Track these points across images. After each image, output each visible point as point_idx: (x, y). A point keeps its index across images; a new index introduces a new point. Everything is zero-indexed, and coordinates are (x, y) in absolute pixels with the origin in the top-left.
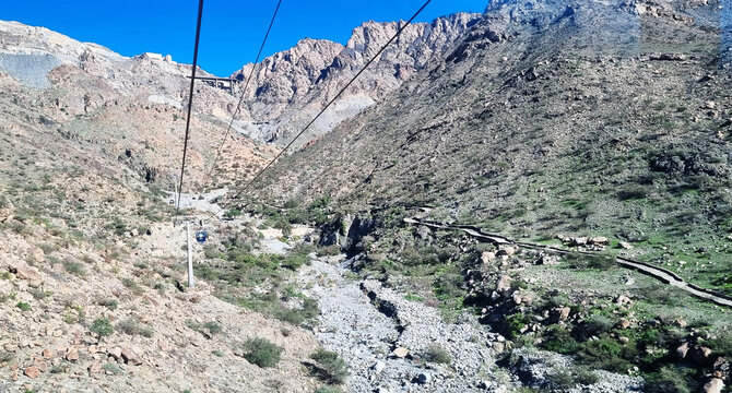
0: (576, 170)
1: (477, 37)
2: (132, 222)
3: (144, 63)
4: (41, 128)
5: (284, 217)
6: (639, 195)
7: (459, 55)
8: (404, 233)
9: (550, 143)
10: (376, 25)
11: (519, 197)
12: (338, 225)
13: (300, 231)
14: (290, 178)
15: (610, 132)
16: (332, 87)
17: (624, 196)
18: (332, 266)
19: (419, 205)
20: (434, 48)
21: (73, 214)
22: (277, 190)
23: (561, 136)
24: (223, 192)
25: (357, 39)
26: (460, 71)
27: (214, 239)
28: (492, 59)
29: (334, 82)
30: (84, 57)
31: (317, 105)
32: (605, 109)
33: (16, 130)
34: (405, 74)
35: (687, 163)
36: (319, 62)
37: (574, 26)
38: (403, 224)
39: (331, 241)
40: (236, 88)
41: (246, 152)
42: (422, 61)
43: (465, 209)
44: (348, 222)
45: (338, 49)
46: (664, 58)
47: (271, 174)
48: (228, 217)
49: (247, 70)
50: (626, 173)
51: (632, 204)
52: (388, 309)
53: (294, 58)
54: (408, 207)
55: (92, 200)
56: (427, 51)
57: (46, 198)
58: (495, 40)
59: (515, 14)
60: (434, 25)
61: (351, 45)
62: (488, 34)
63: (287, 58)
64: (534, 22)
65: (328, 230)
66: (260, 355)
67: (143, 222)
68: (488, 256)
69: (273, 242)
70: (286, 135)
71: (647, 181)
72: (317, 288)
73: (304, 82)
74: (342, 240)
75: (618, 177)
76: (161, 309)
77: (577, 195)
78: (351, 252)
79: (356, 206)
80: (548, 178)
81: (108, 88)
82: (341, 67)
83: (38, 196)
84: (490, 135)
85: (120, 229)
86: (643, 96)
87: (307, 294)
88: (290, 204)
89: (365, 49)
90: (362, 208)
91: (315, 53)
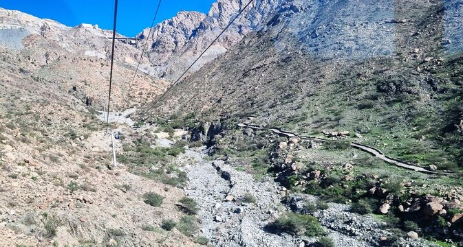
0: (336, 92)
1: (285, 9)
2: (80, 131)
3: (81, 30)
4: (21, 75)
5: (169, 125)
6: (369, 107)
7: (275, 21)
8: (238, 133)
9: (323, 76)
11: (304, 109)
12: (201, 129)
13: (179, 133)
14: (174, 101)
15: (357, 69)
16: (199, 41)
17: (361, 107)
18: (197, 153)
19: (248, 116)
20: (262, 14)
21: (45, 128)
22: (166, 108)
23: (330, 72)
24: (133, 111)
25: (214, 10)
26: (276, 31)
27: (129, 140)
28: (295, 24)
29: (201, 38)
30: (43, 28)
31: (190, 53)
32: (356, 55)
33: (6, 78)
34: (245, 31)
35: (398, 86)
36: (191, 25)
38: (238, 127)
39: (197, 139)
40: (140, 44)
41: (147, 85)
42: (255, 23)
43: (273, 117)
44: (207, 127)
45: (203, 16)
46: (393, 22)
47: (162, 98)
48: (137, 126)
49: (146, 32)
50: (364, 94)
51: (365, 112)
52: (226, 176)
53: (175, 23)
54: (241, 117)
55: (56, 120)
56: (259, 16)
57: (29, 119)
58: (296, 11)
61: (211, 14)
62: (292, 7)
63: (171, 24)
65: (195, 132)
66: (152, 200)
67: (87, 132)
68: (283, 145)
69: (163, 140)
70: (171, 72)
71: (375, 98)
72: (188, 166)
73: (182, 39)
74: (204, 138)
75: (359, 96)
76: (100, 179)
77: (336, 107)
78: (209, 144)
79: (212, 117)
80: (320, 97)
81: (59, 48)
82: (205, 28)
83: (24, 118)
84: (289, 72)
85: (73, 136)
86: (379, 46)
87: (181, 169)
88: (173, 117)
89: (219, 17)
90: (215, 118)
91: (188, 20)
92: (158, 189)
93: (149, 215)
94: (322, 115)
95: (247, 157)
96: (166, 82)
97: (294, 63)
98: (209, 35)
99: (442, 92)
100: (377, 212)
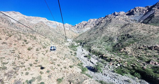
0: (103, 39)
1: (100, 23)
2: (64, 42)
3: (65, 25)
4: (56, 33)
5: (77, 42)
6: (107, 42)
7: (98, 25)
8: (87, 44)
9: (102, 36)
10: (91, 19)
11: (97, 41)
12: (82, 43)
13: (79, 43)
14: (79, 38)
15: (107, 35)
16: (85, 27)
18: (80, 47)
19: (89, 42)
20: (98, 22)
21: (59, 42)
22: (77, 39)
23: (103, 35)
24: (73, 39)
25: (89, 21)
26: (98, 27)
27: (71, 44)
28: (101, 25)
29: (86, 26)
30: (59, 24)
31: (84, 29)
32: (108, 33)
33: (54, 33)
34: (94, 25)
35: (112, 39)
36: (84, 24)
37: (111, 22)
38: (87, 43)
39: (81, 45)
40: (75, 27)
41: (75, 35)
42: (97, 23)
43: (92, 42)
44: (83, 43)
45: (87, 22)
46: (117, 27)
47: (77, 37)
48: (72, 42)
49: (76, 25)
50: (107, 39)
51: (106, 42)
52: (83, 50)
54: (88, 42)
55: (61, 40)
56: (97, 22)
57: (57, 40)
58: (102, 23)
59: (105, 20)
60: (98, 19)
61: (88, 22)
62: (101, 22)
63: (81, 23)
64: (107, 21)
66: (71, 52)
67: (65, 42)
68: (92, 47)
69: (76, 44)
70: (80, 32)
71: (108, 40)
72: (78, 49)
73: (82, 26)
74: (82, 44)
75: (106, 40)
76: (66, 49)
77: (102, 41)
78: (83, 45)
79: (84, 41)
80: (100, 40)
81: (62, 28)
82: (87, 24)
83: (56, 40)
84: (97, 35)
85: (63, 43)
86: (113, 31)
87: (77, 49)
88: (78, 41)
89: (90, 22)
90: (84, 42)
91: (84, 23)
92: (72, 51)
93: (70, 54)
94: (99, 42)
95: (87, 48)
96: (79, 34)
97: (98, 33)
98: (87, 25)
99: (119, 40)
100: (99, 56)
